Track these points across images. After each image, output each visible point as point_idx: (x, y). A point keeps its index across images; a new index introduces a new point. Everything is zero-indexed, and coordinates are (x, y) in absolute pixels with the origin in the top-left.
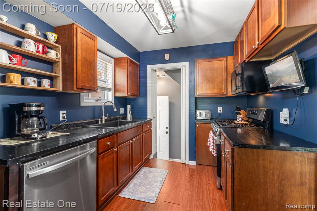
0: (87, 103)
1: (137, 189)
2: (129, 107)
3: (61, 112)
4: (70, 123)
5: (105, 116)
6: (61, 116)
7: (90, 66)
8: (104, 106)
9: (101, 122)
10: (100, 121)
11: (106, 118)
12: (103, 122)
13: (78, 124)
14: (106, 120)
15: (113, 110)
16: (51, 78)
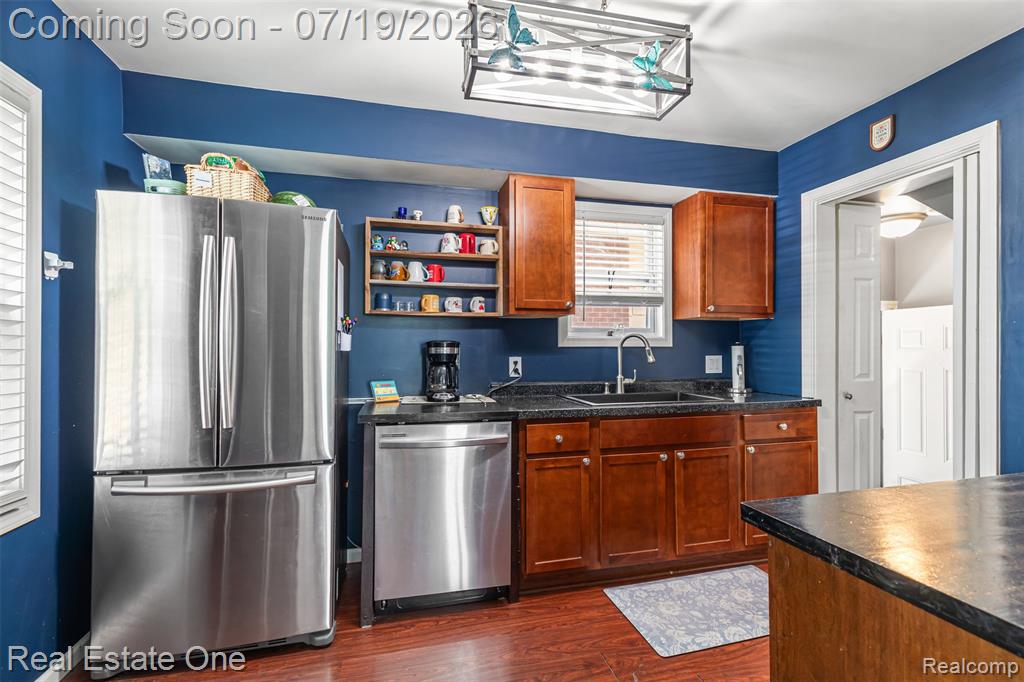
0: (574, 340)
1: (657, 600)
2: (737, 351)
3: (512, 360)
4: (531, 384)
5: (623, 374)
6: (512, 367)
7: (551, 254)
8: (623, 348)
9: (613, 388)
10: (606, 388)
11: (627, 381)
12: (620, 391)
13: (548, 387)
14: (627, 388)
15: (647, 358)
16: (490, 294)
